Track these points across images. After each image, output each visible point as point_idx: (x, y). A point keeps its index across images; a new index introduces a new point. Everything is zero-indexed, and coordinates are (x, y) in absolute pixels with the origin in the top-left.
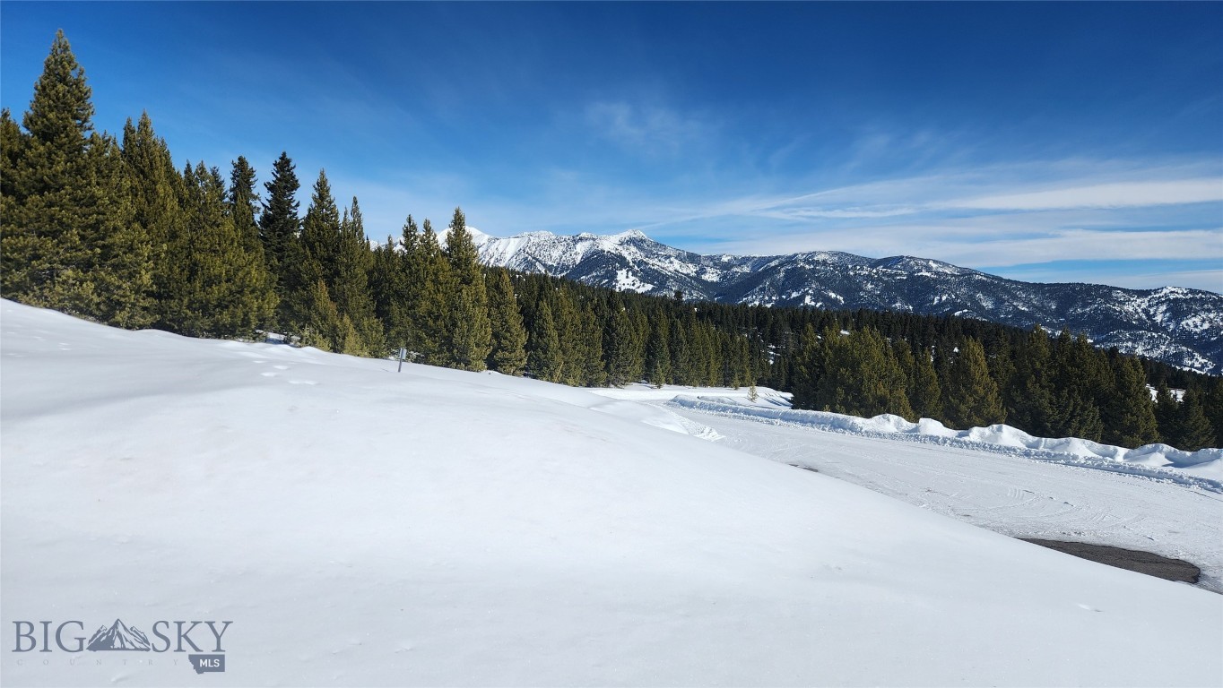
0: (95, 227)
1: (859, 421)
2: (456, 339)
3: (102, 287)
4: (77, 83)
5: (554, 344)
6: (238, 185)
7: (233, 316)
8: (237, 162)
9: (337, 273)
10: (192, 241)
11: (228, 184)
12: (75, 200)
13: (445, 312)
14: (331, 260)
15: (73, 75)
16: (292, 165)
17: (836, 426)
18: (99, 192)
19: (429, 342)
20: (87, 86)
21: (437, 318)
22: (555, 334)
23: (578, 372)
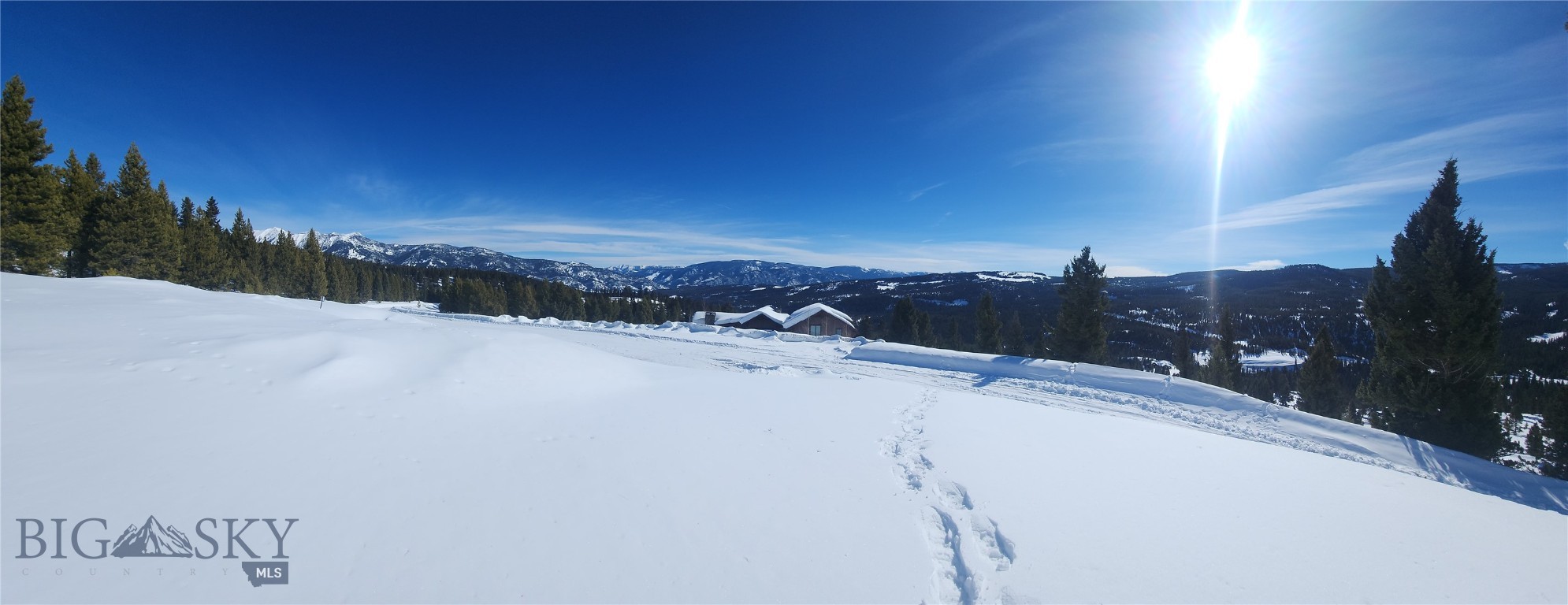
0: (154, 238)
1: (493, 318)
2: (314, 286)
3: (159, 266)
5: (338, 285)
6: (185, 210)
7: (219, 279)
8: (184, 199)
9: (248, 255)
11: (180, 210)
13: (308, 274)
14: (244, 248)
16: (216, 203)
17: (483, 320)
19: (300, 288)
20: (147, 170)
21: (304, 277)
22: (338, 280)
23: (348, 298)
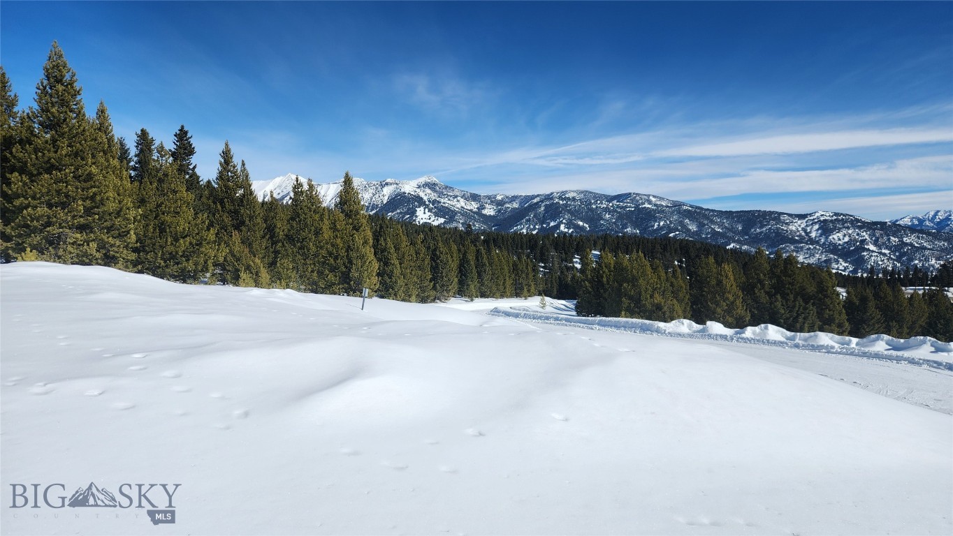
3: (102, 246)
4: (71, 84)
10: (159, 206)
12: (77, 178)
15: (67, 77)
18: (94, 169)
